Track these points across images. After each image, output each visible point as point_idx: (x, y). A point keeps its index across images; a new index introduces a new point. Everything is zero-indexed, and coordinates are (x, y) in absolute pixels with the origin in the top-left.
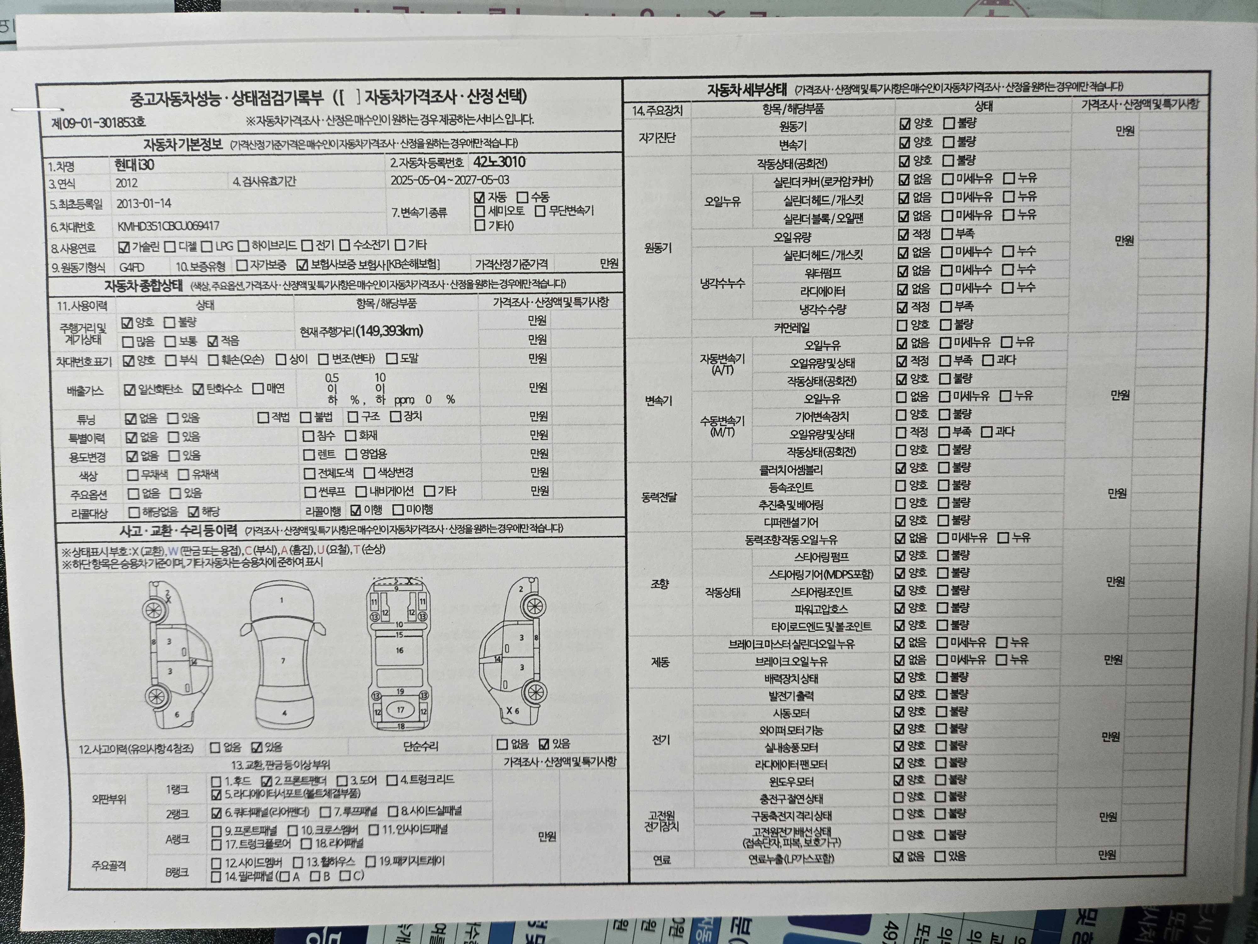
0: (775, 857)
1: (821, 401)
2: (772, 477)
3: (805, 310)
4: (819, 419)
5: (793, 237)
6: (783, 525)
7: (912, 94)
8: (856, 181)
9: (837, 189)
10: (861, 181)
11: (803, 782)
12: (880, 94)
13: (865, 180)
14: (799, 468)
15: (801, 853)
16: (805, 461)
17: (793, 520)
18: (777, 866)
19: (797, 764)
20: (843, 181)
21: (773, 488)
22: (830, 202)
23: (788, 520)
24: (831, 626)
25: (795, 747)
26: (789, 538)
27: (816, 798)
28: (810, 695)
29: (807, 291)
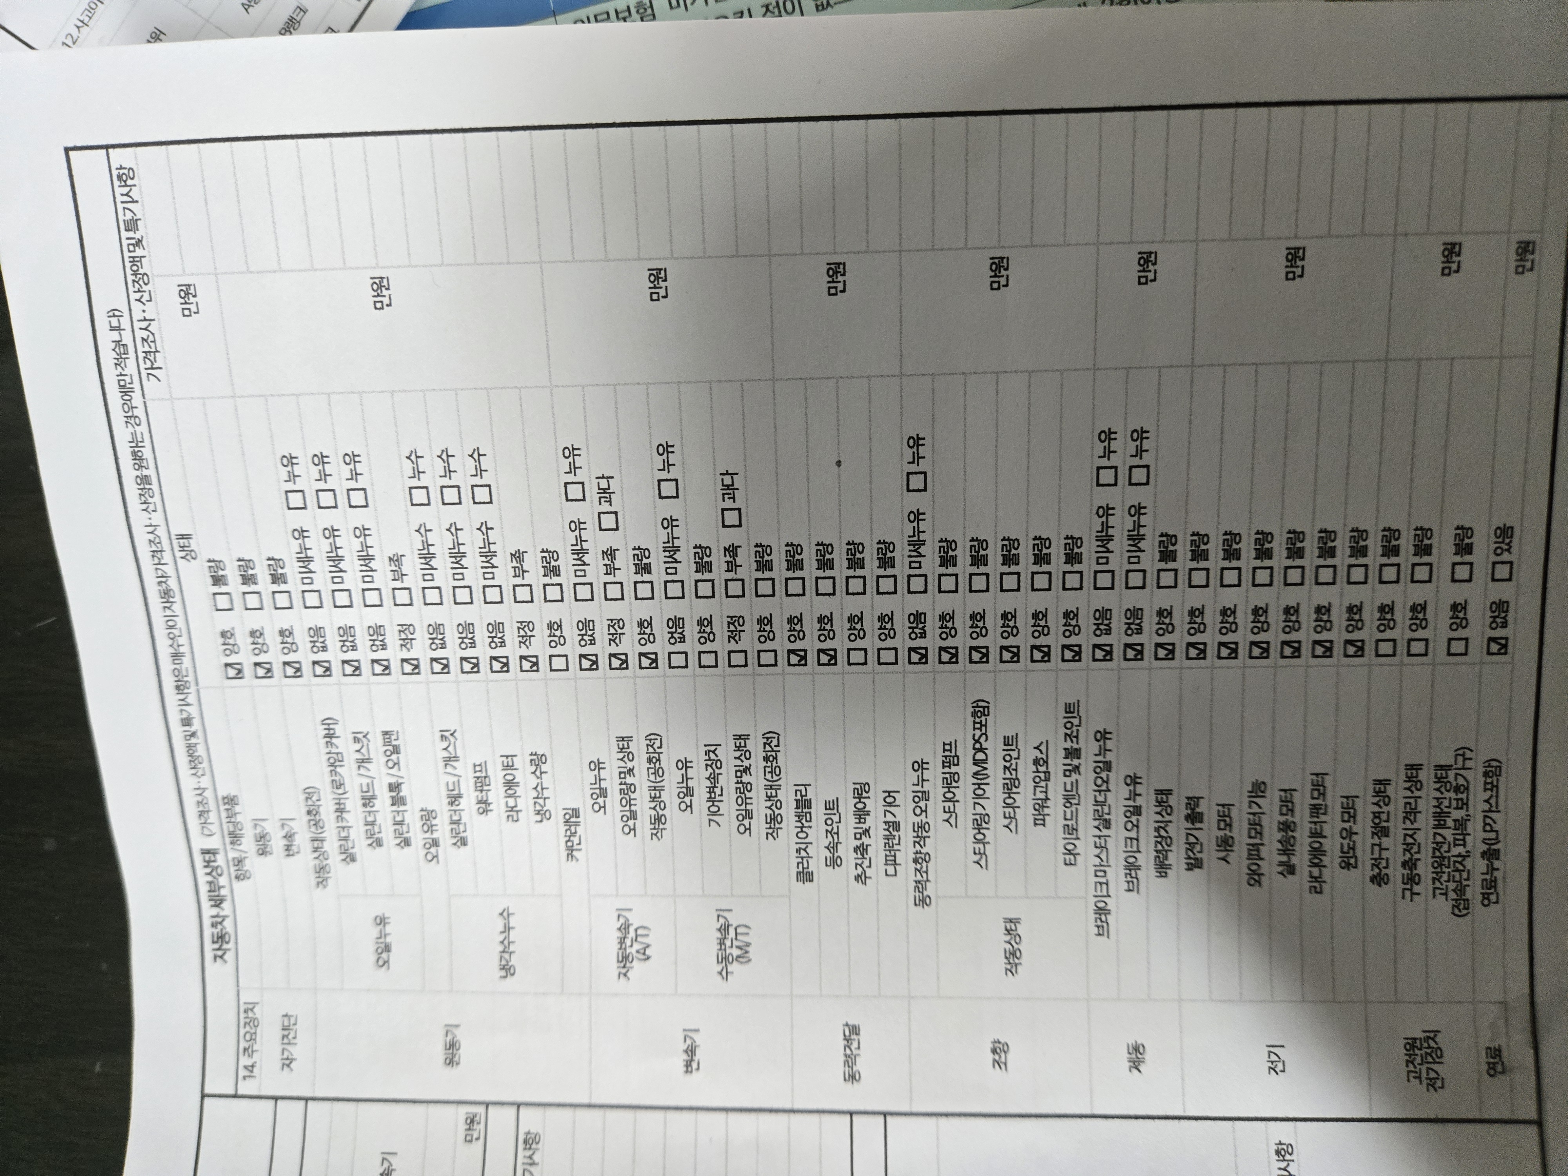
0: (1486, 862)
1: (687, 788)
2: (816, 865)
3: (542, 814)
4: (718, 791)
5: (428, 835)
6: (896, 847)
7: (186, 661)
8: (332, 744)
9: (348, 771)
10: (330, 735)
11: (1349, 812)
12: (193, 711)
13: (329, 729)
14: (800, 821)
15: (1480, 817)
16: (788, 811)
17: (888, 830)
18: (1502, 857)
19: (1315, 823)
20: (335, 760)
21: (834, 862)
22: (369, 781)
23: (887, 838)
24: (1070, 768)
25: (1286, 827)
26: (918, 836)
27: (1380, 792)
28: (1193, 802)
29: (513, 813)
